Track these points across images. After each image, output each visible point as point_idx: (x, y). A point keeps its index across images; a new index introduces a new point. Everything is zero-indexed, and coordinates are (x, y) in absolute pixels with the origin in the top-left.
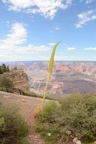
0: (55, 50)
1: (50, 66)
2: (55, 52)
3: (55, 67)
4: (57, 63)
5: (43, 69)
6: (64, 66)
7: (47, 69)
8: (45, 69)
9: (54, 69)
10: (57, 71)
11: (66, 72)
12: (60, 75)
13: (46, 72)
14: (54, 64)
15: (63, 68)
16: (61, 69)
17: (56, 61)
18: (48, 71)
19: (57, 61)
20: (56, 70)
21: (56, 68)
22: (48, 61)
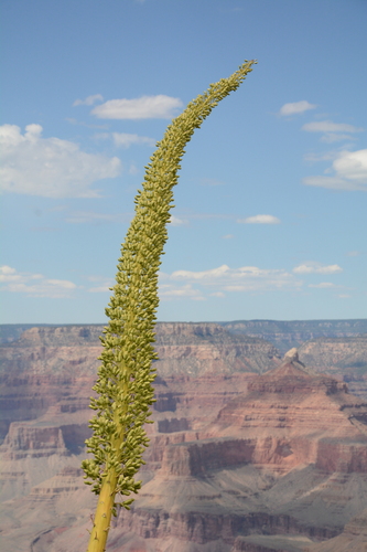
0: (165, 193)
1: (112, 394)
2: (165, 217)
3: (170, 403)
4: (204, 349)
5: (14, 432)
6: (291, 387)
7: (73, 440)
8: (41, 437)
9: (165, 427)
10: (206, 460)
11: (323, 468)
12: (247, 508)
13: (52, 482)
14: (163, 369)
15: (283, 422)
16: (260, 437)
17: (179, 328)
18: (76, 462)
19: (202, 333)
20: (193, 449)
21: (185, 424)
22: (86, 332)
